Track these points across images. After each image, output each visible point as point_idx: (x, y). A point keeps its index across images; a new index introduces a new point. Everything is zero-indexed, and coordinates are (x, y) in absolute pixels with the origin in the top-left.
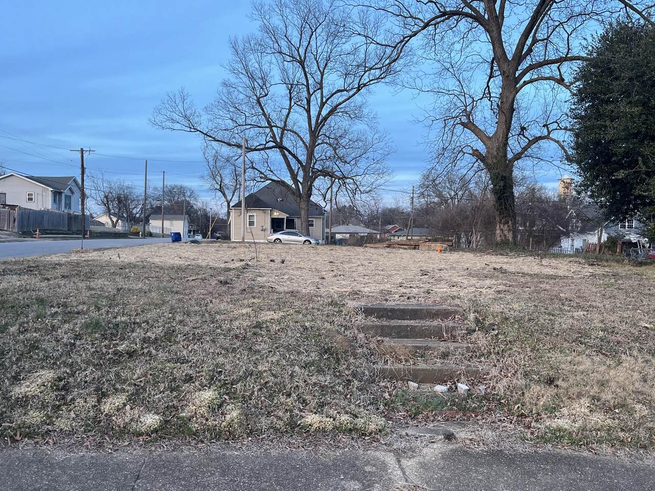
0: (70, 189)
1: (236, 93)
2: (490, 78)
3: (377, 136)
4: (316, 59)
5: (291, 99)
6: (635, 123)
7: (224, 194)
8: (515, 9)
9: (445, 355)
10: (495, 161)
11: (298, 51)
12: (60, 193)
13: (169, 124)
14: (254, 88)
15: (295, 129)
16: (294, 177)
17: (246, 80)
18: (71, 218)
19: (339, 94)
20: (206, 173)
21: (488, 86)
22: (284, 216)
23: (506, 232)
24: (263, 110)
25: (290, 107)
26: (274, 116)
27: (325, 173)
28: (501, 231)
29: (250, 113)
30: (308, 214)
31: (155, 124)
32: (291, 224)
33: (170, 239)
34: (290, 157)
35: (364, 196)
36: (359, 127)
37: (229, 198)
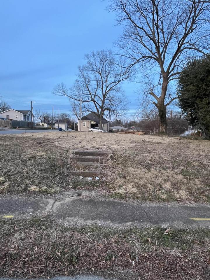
0: (29, 114)
1: (80, 84)
2: (160, 78)
3: (124, 97)
4: (105, 72)
5: (97, 85)
6: (194, 92)
7: (77, 116)
8: (169, 55)
9: (96, 168)
10: (160, 106)
11: (99, 70)
12: (26, 115)
13: (58, 94)
14: (86, 82)
15: (99, 95)
16: (98, 111)
17: (83, 79)
18: (29, 123)
19: (113, 84)
20: (71, 109)
21: (160, 81)
22: (95, 123)
23: (163, 129)
24: (88, 89)
25: (97, 88)
26: (92, 91)
27: (108, 109)
28: (162, 129)
29: (84, 90)
30: (102, 122)
31: (53, 93)
32: (97, 126)
33: (58, 130)
34: (96, 104)
35: (120, 117)
36: (119, 94)
37: (78, 117)
